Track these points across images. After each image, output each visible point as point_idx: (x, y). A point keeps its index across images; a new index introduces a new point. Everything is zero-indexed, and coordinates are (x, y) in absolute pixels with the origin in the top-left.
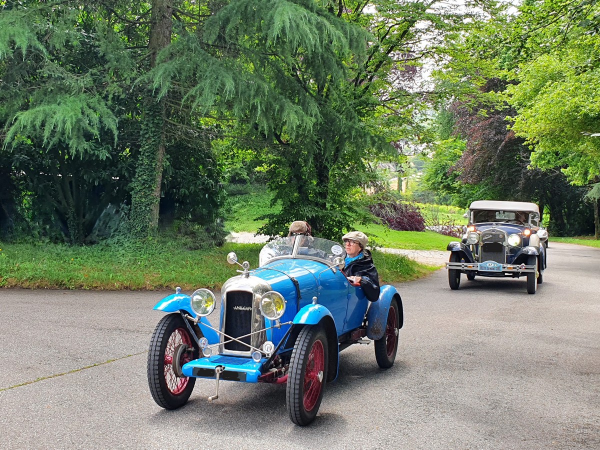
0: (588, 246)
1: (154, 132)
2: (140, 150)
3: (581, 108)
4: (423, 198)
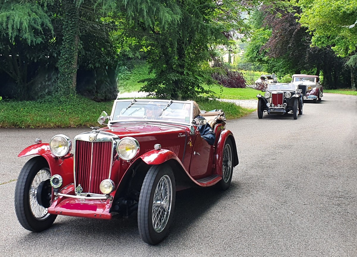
0: (346, 95)
1: (72, 26)
2: (63, 38)
3: (342, 8)
4: (245, 67)
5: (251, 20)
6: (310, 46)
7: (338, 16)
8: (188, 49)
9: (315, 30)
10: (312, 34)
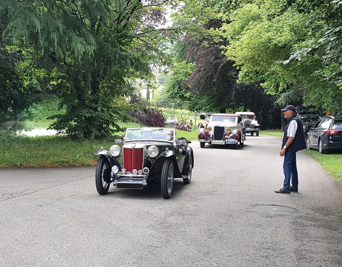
0: (276, 136)
3: (273, 40)
4: (164, 104)
5: (172, 52)
6: (237, 81)
7: (268, 49)
8: (103, 83)
9: (243, 65)
10: (240, 68)
